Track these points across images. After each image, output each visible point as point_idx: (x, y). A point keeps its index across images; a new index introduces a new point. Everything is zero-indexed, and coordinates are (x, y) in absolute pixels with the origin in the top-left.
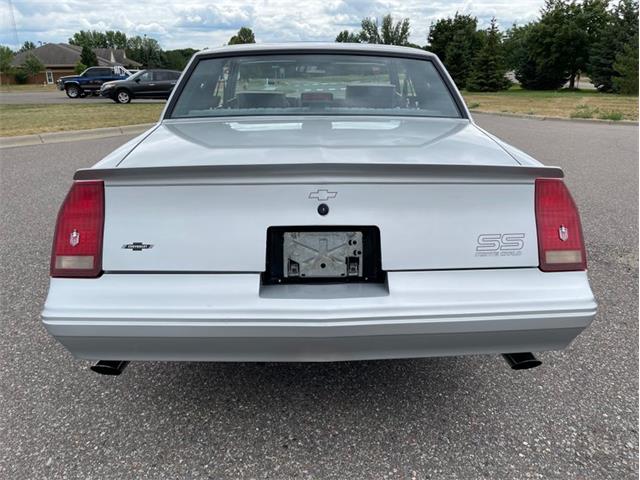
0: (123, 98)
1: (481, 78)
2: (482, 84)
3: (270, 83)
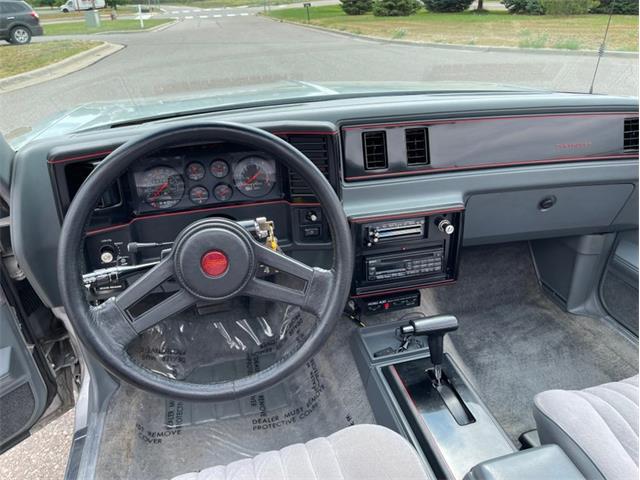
2: (391, 7)
3: (144, 11)
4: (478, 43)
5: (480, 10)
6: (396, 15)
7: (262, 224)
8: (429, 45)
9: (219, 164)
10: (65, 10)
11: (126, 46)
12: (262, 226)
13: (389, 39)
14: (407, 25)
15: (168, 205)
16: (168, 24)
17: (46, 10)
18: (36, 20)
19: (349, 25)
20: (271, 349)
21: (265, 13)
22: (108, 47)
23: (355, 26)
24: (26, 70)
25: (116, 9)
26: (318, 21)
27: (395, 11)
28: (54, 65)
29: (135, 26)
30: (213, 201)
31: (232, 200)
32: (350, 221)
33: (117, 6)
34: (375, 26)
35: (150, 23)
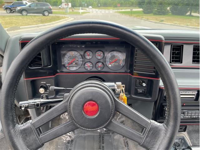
0: (24, 13)
1: (159, 9)
2: (159, 12)
3: (82, 9)
4: (190, 25)
5: (190, 15)
6: (161, 15)
7: (119, 86)
8: (172, 25)
9: (99, 53)
10: (60, 8)
11: (75, 19)
12: (118, 87)
13: (158, 22)
14: (165, 18)
15: (74, 69)
16: (88, 14)
17: (54, 7)
18: (51, 9)
19: (145, 17)
20: (109, 133)
21: (118, 12)
22: (70, 19)
23: (147, 17)
24: (46, 23)
25: (74, 8)
26: (134, 15)
27: (161, 13)
28: (54, 22)
29: (79, 13)
30: (94, 70)
31: (103, 70)
32: (160, 88)
33: (75, 8)
34: (154, 18)
35: (83, 13)
